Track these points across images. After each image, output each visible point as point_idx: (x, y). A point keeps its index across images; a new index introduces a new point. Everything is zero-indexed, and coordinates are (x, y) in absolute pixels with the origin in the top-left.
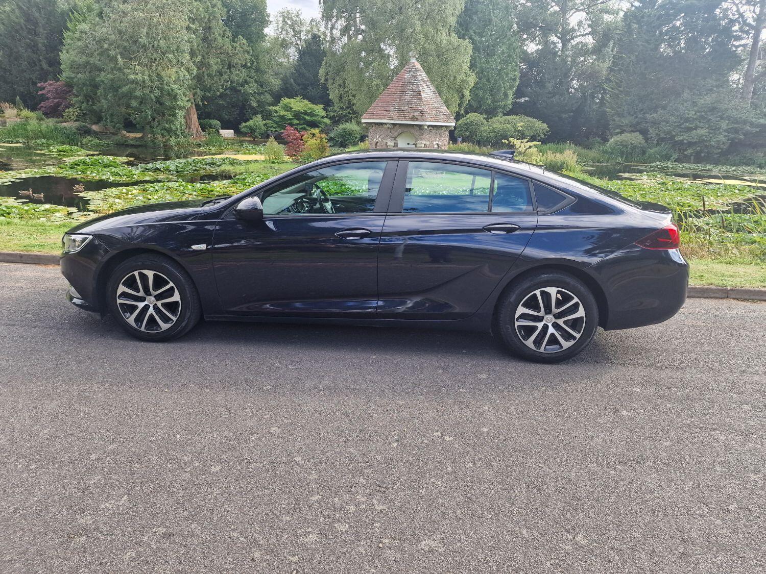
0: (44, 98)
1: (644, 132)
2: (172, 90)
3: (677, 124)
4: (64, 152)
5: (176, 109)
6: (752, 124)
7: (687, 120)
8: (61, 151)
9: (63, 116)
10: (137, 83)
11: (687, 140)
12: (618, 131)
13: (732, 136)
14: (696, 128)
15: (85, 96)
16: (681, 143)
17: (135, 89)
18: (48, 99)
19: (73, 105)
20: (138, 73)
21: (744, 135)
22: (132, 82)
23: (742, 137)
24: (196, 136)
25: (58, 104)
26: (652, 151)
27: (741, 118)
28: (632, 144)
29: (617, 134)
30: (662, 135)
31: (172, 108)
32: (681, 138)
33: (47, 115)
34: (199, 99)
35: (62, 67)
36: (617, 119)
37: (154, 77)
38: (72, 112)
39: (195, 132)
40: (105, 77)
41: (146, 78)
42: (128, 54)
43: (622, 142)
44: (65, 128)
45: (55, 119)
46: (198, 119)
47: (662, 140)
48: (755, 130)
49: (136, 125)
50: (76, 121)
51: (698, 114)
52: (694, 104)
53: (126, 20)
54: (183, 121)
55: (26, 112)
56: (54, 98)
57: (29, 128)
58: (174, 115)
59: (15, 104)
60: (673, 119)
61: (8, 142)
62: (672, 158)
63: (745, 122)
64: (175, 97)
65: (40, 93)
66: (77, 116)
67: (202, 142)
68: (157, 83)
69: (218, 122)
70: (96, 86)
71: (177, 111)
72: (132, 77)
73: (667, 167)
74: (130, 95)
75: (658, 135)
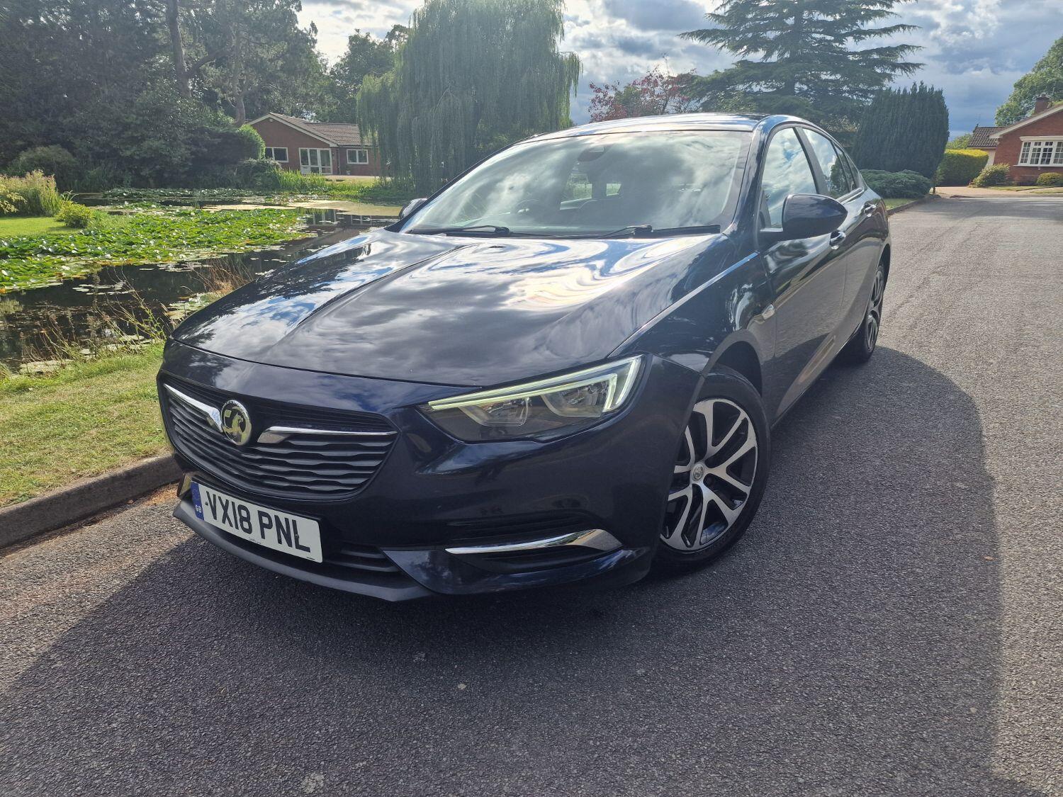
1: (68, 145)
3: (113, 133)
6: (210, 133)
7: (127, 127)
11: (138, 155)
12: (20, 143)
13: (194, 149)
14: (143, 139)
16: (130, 159)
21: (206, 147)
23: (206, 150)
26: (93, 172)
27: (195, 124)
28: (58, 163)
29: (24, 148)
30: (97, 148)
32: (128, 153)
36: (11, 124)
43: (40, 160)
47: (98, 156)
48: (218, 141)
51: (141, 118)
52: (131, 103)
60: (104, 124)
62: (124, 182)
63: (202, 131)
73: (136, 194)
75: (90, 149)
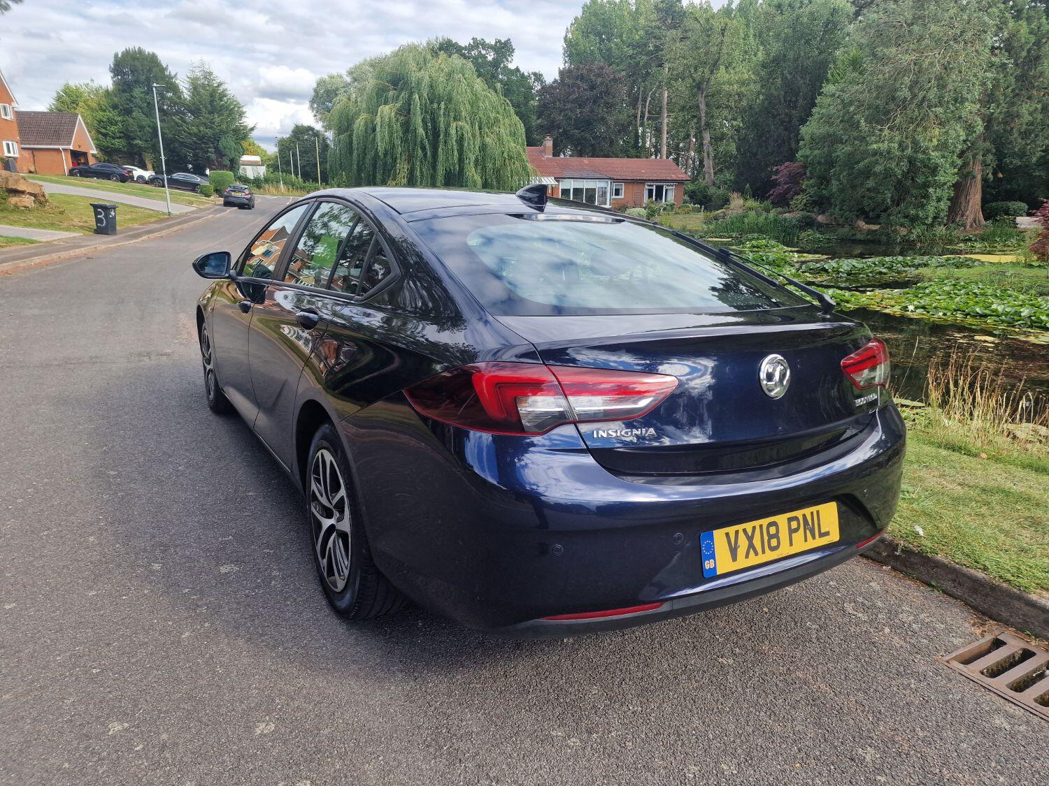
0: (775, 184)
2: (929, 159)
4: (758, 247)
5: (929, 187)
8: (754, 247)
9: (788, 205)
10: (881, 154)
15: (819, 177)
17: (877, 163)
18: (779, 184)
19: (803, 191)
20: (885, 141)
22: (875, 153)
24: (971, 226)
25: (789, 190)
31: (926, 185)
33: (775, 204)
34: (990, 170)
35: (801, 143)
37: (909, 142)
38: (800, 199)
39: (969, 221)
40: (842, 150)
41: (896, 146)
42: (879, 115)
44: (785, 220)
45: (780, 209)
46: (984, 201)
49: (869, 212)
50: (802, 210)
53: (887, 69)
54: (944, 205)
55: (751, 203)
56: (785, 183)
57: (746, 220)
58: (926, 196)
59: (743, 193)
61: (721, 237)
64: (934, 170)
65: (774, 177)
66: (805, 205)
67: (975, 235)
68: (909, 151)
69: (1024, 206)
70: (831, 163)
71: (931, 190)
72: (875, 146)
74: (867, 173)
